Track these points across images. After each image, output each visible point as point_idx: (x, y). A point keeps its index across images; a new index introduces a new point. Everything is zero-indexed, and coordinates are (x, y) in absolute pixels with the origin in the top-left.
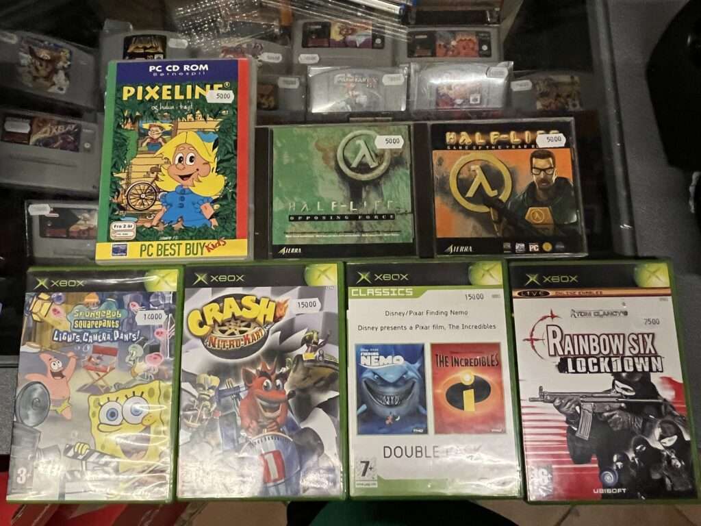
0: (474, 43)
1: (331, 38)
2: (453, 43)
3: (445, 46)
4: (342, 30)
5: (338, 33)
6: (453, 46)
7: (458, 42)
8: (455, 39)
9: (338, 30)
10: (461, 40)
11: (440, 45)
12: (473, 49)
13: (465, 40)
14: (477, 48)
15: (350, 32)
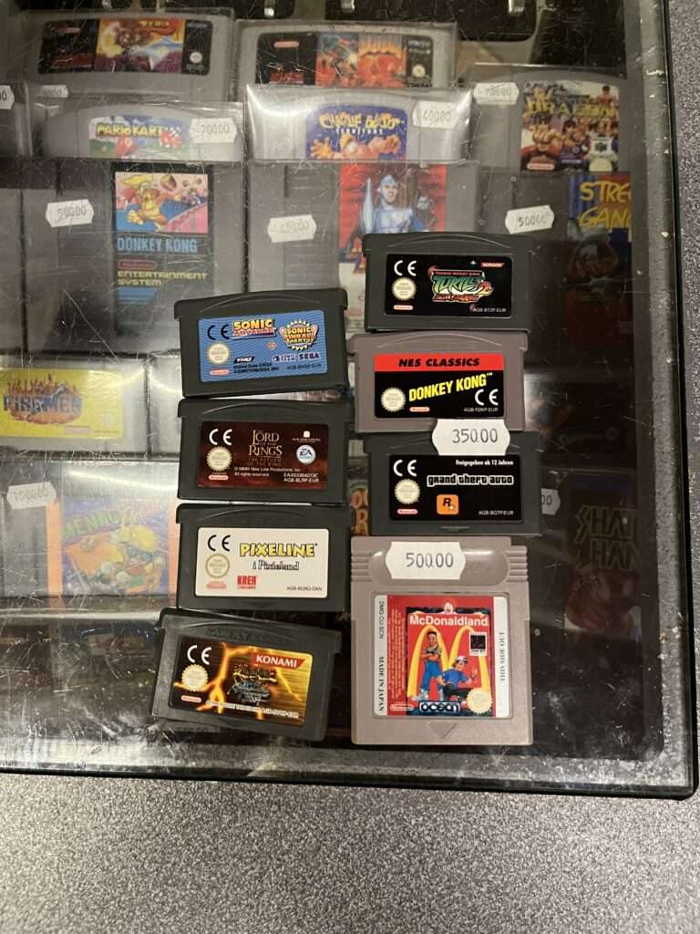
0: (398, 62)
1: (98, 52)
2: (353, 58)
3: (334, 65)
4: (120, 35)
5: (113, 41)
6: (352, 66)
7: (363, 57)
8: (356, 50)
9: (114, 34)
10: (370, 53)
11: (324, 62)
12: (393, 73)
13: (378, 53)
14: (401, 71)
15: (138, 38)
